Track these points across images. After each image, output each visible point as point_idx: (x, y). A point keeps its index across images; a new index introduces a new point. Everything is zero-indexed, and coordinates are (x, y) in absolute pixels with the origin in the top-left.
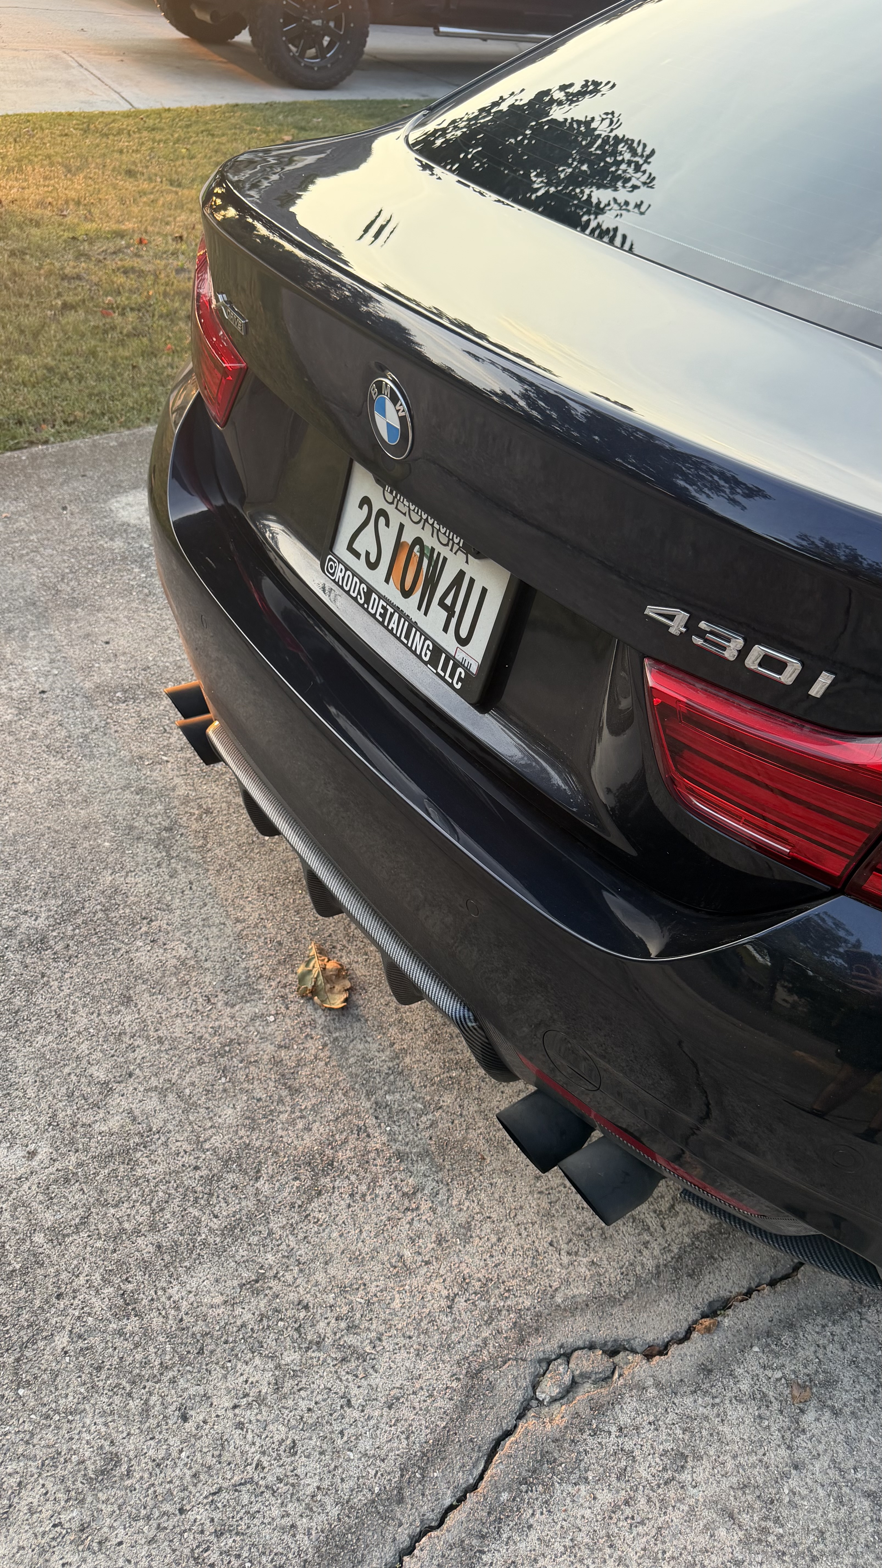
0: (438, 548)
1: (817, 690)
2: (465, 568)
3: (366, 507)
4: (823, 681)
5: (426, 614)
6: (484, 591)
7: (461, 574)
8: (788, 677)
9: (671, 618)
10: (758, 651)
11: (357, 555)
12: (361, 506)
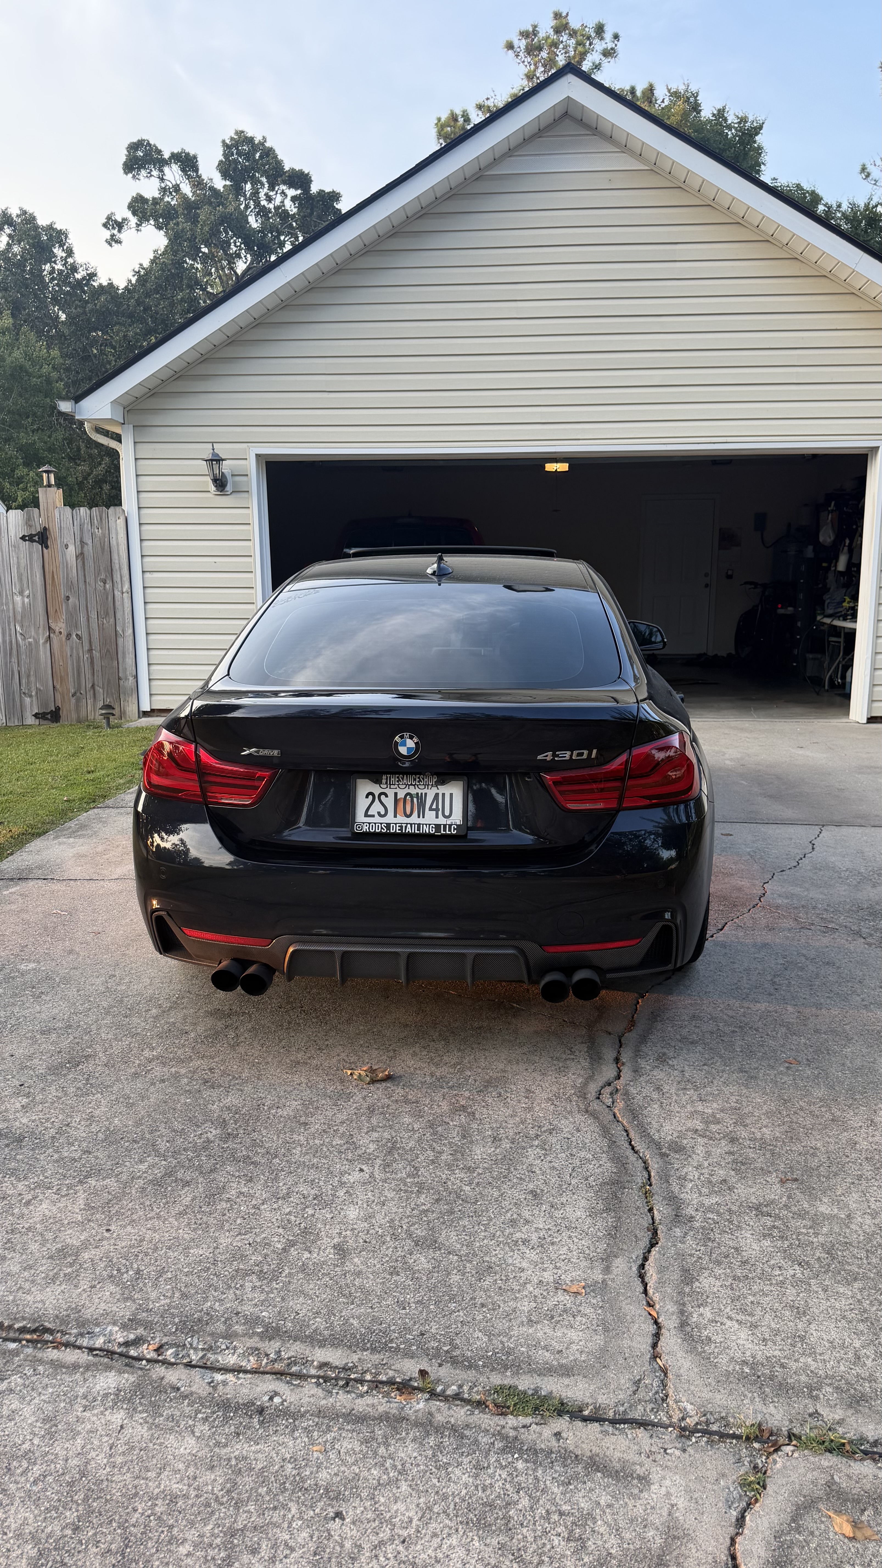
0: (420, 792)
1: (593, 756)
2: (437, 791)
3: (371, 797)
4: (595, 751)
5: (423, 817)
6: (451, 795)
7: (437, 795)
8: (585, 756)
9: (547, 756)
10: (575, 753)
11: (373, 816)
12: (367, 797)
